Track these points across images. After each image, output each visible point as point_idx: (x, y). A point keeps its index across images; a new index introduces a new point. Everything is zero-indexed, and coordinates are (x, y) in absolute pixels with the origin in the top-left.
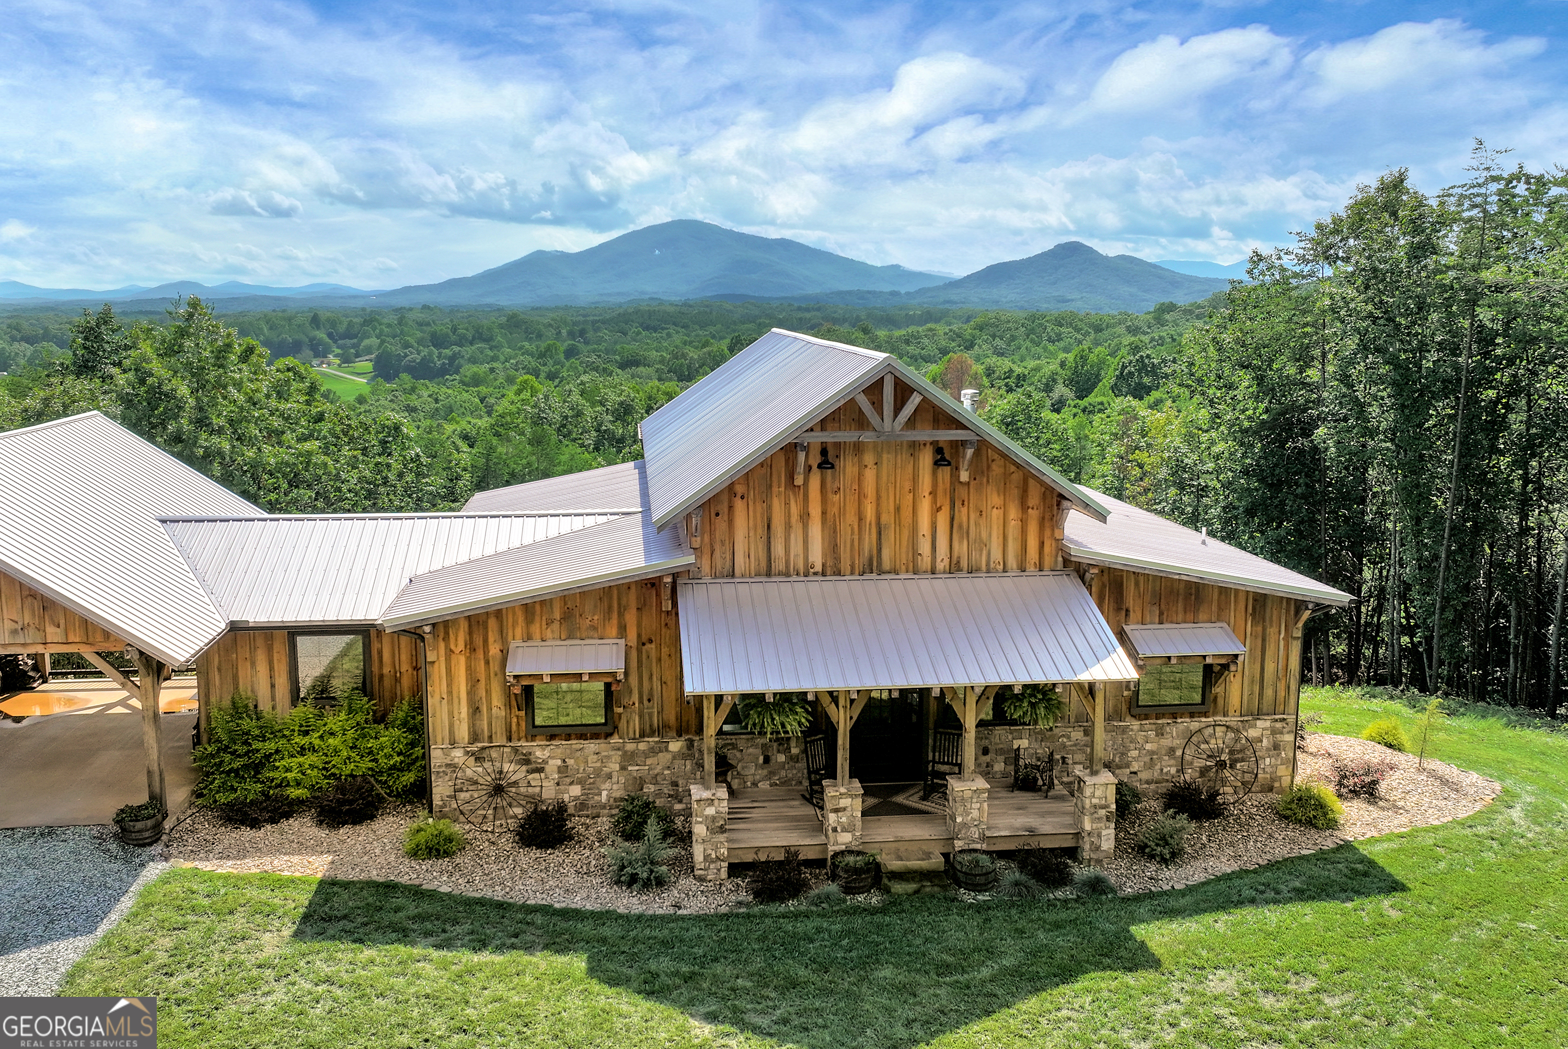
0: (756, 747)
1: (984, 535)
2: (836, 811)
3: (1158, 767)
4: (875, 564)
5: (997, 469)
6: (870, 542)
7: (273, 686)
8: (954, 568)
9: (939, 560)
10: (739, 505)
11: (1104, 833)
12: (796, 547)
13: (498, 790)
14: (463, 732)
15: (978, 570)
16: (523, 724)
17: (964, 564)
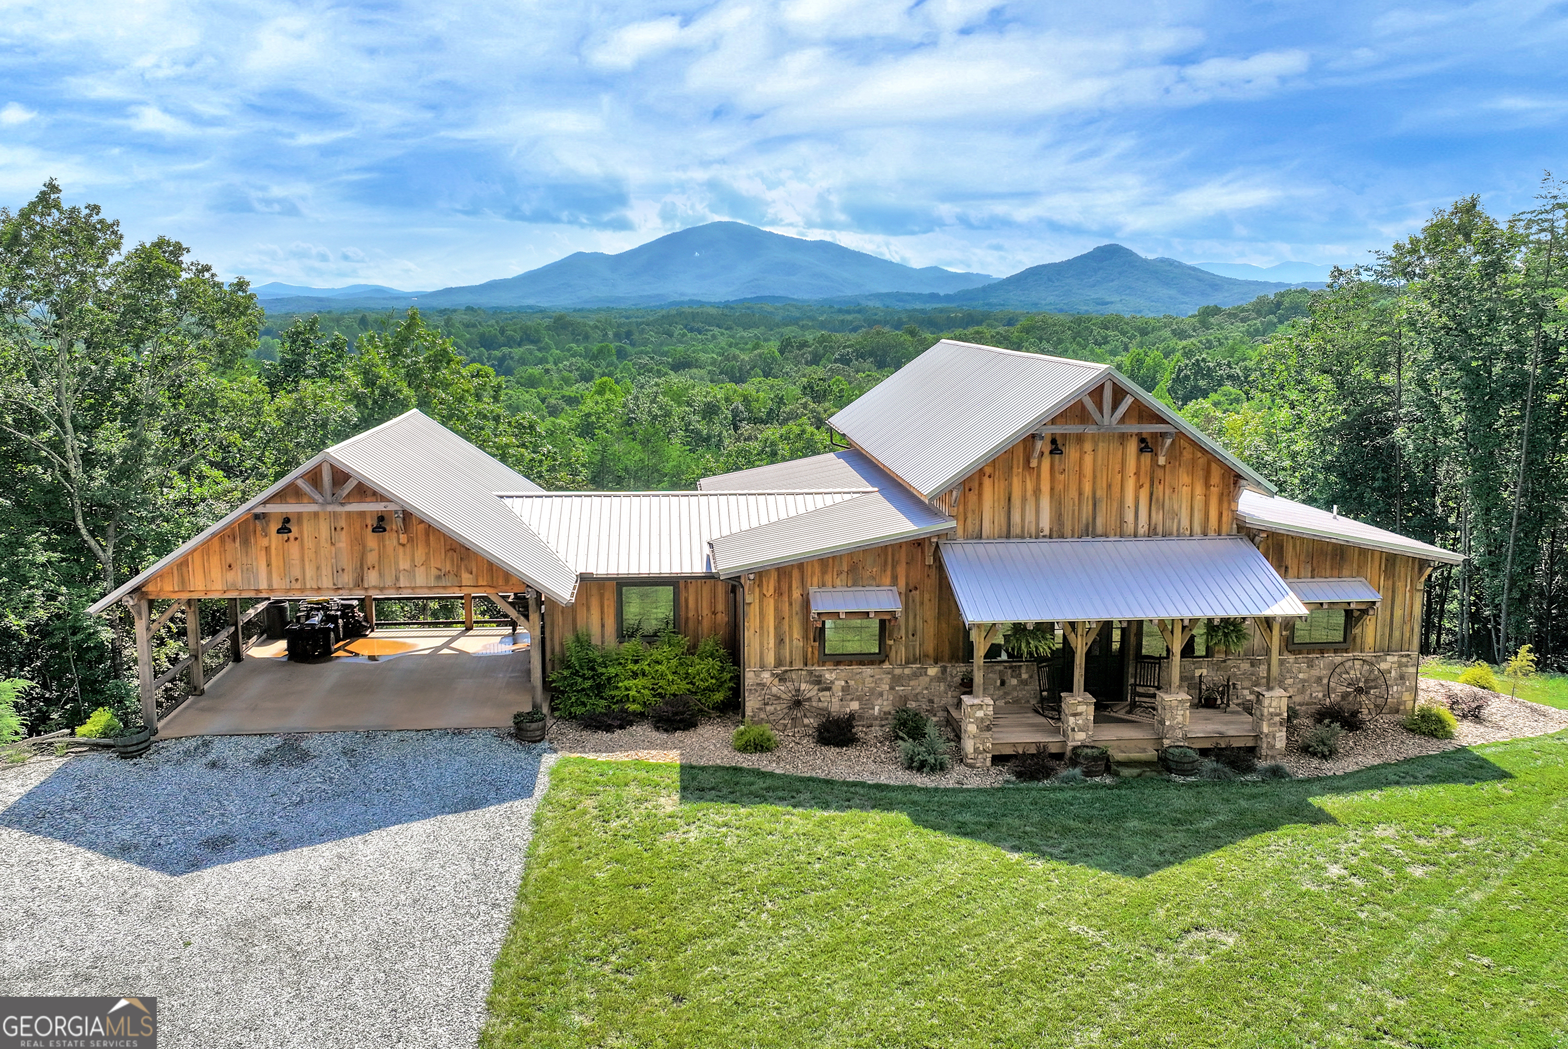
0: (995, 672)
1: (1176, 507)
2: (1075, 715)
3: (1308, 692)
4: (1090, 529)
5: (1187, 455)
6: (1087, 512)
7: (603, 626)
8: (1152, 533)
9: (1140, 526)
10: (987, 482)
11: (1278, 735)
12: (1030, 516)
13: (797, 703)
14: (770, 659)
15: (1171, 534)
16: (816, 653)
17: (1160, 529)
